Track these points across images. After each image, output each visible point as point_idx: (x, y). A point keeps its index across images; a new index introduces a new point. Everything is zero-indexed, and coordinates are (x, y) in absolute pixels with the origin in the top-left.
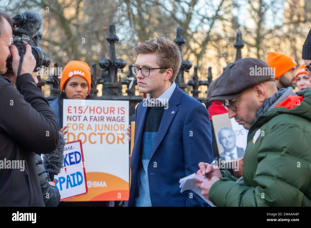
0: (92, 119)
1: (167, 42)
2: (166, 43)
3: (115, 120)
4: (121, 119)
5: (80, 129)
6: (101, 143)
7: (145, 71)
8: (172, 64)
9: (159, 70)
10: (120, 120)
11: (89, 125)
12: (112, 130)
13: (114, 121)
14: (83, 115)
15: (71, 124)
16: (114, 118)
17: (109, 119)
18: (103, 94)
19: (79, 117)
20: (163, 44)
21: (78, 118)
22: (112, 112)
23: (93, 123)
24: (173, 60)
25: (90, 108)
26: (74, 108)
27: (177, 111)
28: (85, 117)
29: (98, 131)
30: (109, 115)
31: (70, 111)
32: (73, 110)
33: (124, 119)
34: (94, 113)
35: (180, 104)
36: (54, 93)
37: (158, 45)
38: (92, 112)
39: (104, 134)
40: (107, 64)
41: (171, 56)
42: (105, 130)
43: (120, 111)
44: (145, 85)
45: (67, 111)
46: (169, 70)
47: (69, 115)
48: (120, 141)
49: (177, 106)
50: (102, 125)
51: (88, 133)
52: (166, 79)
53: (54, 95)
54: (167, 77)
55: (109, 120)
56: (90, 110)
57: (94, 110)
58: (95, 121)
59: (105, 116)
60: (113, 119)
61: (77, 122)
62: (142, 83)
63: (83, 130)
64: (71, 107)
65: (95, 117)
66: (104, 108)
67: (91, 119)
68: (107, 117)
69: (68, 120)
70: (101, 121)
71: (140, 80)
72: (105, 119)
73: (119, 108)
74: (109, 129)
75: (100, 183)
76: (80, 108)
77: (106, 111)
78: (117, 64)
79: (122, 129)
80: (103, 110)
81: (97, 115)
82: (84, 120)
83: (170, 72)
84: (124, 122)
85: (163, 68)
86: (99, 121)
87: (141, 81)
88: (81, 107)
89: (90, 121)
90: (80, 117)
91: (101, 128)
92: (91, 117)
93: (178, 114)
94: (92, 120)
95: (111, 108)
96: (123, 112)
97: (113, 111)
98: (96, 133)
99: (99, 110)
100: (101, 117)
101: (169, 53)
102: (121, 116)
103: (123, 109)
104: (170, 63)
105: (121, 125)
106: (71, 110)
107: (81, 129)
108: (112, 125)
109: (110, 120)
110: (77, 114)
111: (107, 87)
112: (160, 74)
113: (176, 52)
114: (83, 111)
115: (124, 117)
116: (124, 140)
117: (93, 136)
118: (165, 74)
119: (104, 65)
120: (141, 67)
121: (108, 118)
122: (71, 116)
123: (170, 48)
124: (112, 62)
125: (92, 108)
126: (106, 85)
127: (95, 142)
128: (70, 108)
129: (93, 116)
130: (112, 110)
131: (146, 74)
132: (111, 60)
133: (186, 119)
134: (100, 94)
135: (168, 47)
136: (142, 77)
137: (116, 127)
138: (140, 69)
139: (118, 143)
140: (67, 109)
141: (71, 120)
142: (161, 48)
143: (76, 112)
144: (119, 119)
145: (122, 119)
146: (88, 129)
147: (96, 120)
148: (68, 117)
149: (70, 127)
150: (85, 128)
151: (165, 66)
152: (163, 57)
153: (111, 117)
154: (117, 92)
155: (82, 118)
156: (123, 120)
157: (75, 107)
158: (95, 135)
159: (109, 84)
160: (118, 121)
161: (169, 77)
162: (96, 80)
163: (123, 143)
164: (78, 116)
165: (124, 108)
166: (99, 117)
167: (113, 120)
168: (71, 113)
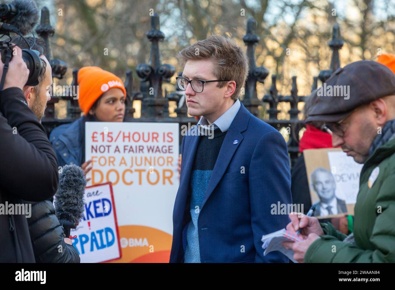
0: (127, 149)
1: (227, 42)
2: (227, 44)
3: (159, 151)
4: (167, 148)
5: (109, 165)
6: (140, 183)
7: (197, 85)
8: (235, 75)
9: (217, 83)
10: (166, 150)
11: (123, 158)
12: (155, 165)
13: (158, 153)
14: (113, 145)
15: (96, 157)
16: (158, 147)
17: (150, 149)
18: (142, 114)
19: (109, 146)
20: (222, 46)
21: (107, 148)
22: (155, 140)
23: (128, 156)
24: (237, 68)
25: (124, 133)
26: (101, 134)
27: (242, 140)
28: (117, 147)
29: (135, 167)
30: (150, 144)
31: (95, 139)
32: (99, 137)
33: (171, 149)
34: (129, 141)
35: (246, 130)
36: (73, 113)
37: (215, 47)
38: (127, 139)
39: (144, 170)
40: (147, 71)
41: (233, 63)
42: (145, 164)
43: (167, 138)
44: (197, 105)
45: (91, 139)
46: (230, 83)
47: (95, 144)
48: (167, 181)
49: (241, 133)
50: (141, 158)
51: (121, 169)
52: (226, 96)
53: (72, 116)
54: (228, 93)
55: (151, 151)
56: (124, 137)
57: (129, 137)
58: (131, 153)
59: (145, 145)
60: (156, 149)
61: (106, 154)
62: (193, 102)
63: (114, 165)
64: (96, 133)
65: (131, 147)
66: (143, 134)
67: (125, 149)
68: (147, 147)
69: (92, 152)
70: (139, 152)
71: (189, 97)
72: (145, 150)
73: (164, 134)
74: (150, 164)
75: (138, 240)
76: (110, 135)
77: (146, 138)
78: (161, 71)
79: (169, 164)
80: (141, 136)
81: (134, 144)
82: (116, 151)
83: (232, 85)
84: (172, 153)
85: (222, 81)
86: (136, 152)
87: (191, 99)
88: (111, 133)
89: (124, 152)
90: (110, 148)
91: (139, 163)
92: (125, 146)
93: (242, 144)
94: (127, 151)
95: (153, 134)
96: (170, 140)
97: (156, 138)
98: (133, 169)
99: (136, 137)
100: (140, 146)
101: (230, 59)
102: (167, 144)
103: (170, 135)
104: (232, 73)
105: (168, 158)
106: (96, 137)
107: (111, 164)
108: (155, 158)
109: (153, 151)
110: (106, 143)
111: (147, 104)
112: (218, 89)
113: (241, 57)
114: (114, 138)
115: (172, 146)
116: (172, 179)
117: (128, 174)
118: (225, 88)
119: (143, 74)
120: (190, 80)
121: (149, 147)
122: (97, 146)
123: (232, 51)
124: (155, 69)
125: (127, 134)
126: (147, 101)
127: (131, 183)
128: (95, 135)
129: (127, 146)
130: (155, 136)
131: (199, 89)
132: (153, 66)
133: (255, 151)
134: (137, 114)
135: (229, 50)
136: (193, 93)
137: (161, 161)
138: (190, 82)
139: (164, 183)
140: (91, 135)
141: (96, 151)
142: (220, 52)
143: (103, 140)
144: (164, 149)
145: (169, 149)
146: (121, 163)
147: (133, 151)
148: (93, 147)
149: (96, 161)
150: (117, 162)
151: (225, 78)
152: (222, 65)
153: (154, 147)
154: (161, 112)
155: (112, 149)
156: (171, 151)
157: (103, 134)
158: (131, 172)
159: (151, 101)
160: (163, 152)
161: (231, 93)
162: (131, 94)
163: (171, 183)
164: (107, 146)
165: (171, 133)
166: (136, 147)
167: (156, 151)
168: (97, 141)
